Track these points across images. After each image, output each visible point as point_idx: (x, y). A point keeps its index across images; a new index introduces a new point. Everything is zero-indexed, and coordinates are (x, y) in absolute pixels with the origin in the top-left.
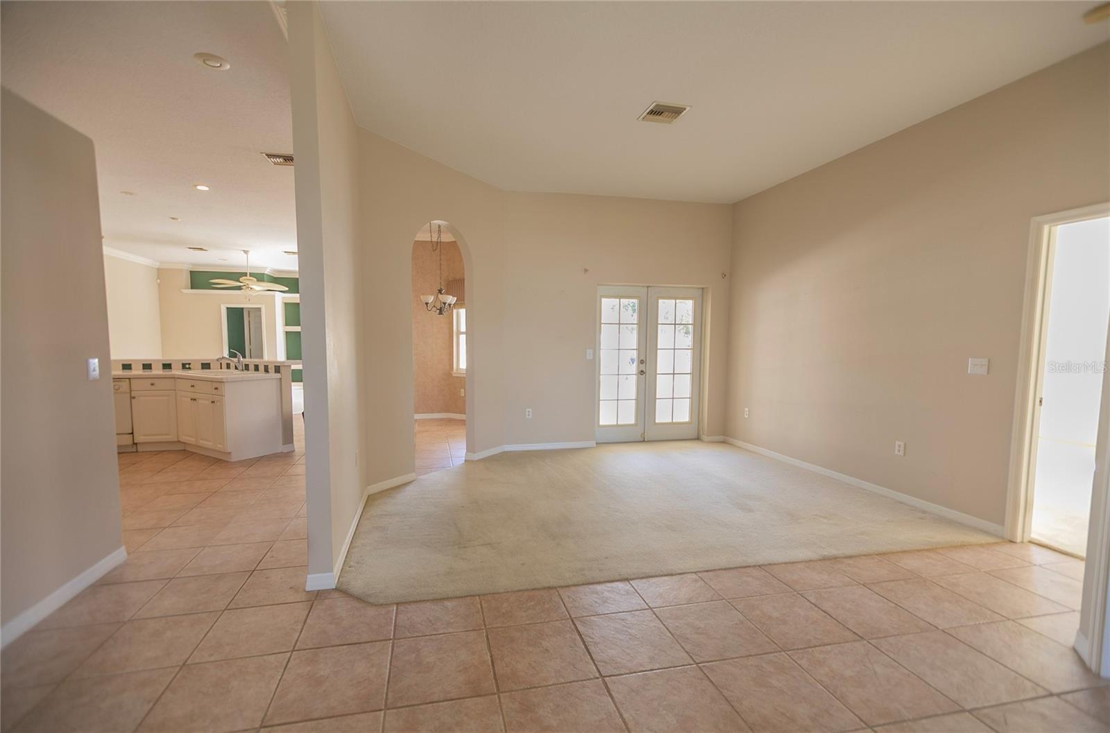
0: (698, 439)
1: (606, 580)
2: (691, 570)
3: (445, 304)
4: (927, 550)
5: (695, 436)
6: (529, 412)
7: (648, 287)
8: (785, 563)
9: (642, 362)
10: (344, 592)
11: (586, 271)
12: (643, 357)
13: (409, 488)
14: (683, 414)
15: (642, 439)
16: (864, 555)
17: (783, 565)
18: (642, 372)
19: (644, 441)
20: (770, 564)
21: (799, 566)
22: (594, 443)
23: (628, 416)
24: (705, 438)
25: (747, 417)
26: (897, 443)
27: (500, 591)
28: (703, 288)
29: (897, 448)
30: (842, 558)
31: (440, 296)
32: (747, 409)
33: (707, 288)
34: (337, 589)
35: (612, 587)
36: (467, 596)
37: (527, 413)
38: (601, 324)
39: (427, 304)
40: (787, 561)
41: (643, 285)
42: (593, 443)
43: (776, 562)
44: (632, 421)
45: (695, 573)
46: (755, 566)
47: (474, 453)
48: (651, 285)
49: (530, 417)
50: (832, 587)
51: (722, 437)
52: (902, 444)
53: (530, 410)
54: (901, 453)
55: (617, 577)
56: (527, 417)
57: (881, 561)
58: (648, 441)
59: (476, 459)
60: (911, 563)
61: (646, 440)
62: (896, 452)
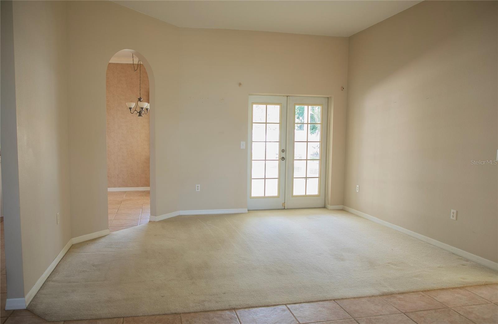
0: (324, 207)
1: (218, 309)
2: (283, 303)
3: (142, 108)
4: (460, 288)
5: (322, 205)
6: (198, 187)
7: (287, 96)
8: (354, 298)
9: (283, 151)
10: (31, 312)
11: (240, 84)
12: (284, 148)
13: (103, 240)
14: (313, 188)
15: (283, 207)
16: (413, 292)
17: (352, 299)
18: (283, 159)
19: (284, 209)
20: (342, 299)
21: (363, 300)
22: (247, 209)
23: (272, 190)
24: (329, 207)
25: (358, 191)
26: (452, 211)
27: (140, 315)
28: (328, 98)
29: (452, 214)
30: (396, 294)
31: (139, 103)
32: (358, 186)
33: (331, 97)
34: (27, 310)
35: (221, 315)
36: (114, 318)
37: (197, 188)
38: (252, 123)
39: (130, 108)
40: (355, 296)
41: (283, 95)
42: (245, 210)
43: (348, 297)
44: (276, 194)
45: (286, 305)
46: (331, 300)
47: (156, 216)
48: (289, 95)
49: (199, 190)
50: (381, 315)
51: (342, 206)
52: (455, 211)
53: (199, 185)
54: (454, 218)
55: (227, 307)
56: (197, 190)
57: (423, 296)
58: (288, 209)
59: (157, 221)
60: (445, 297)
61: (286, 208)
62: (451, 217)
